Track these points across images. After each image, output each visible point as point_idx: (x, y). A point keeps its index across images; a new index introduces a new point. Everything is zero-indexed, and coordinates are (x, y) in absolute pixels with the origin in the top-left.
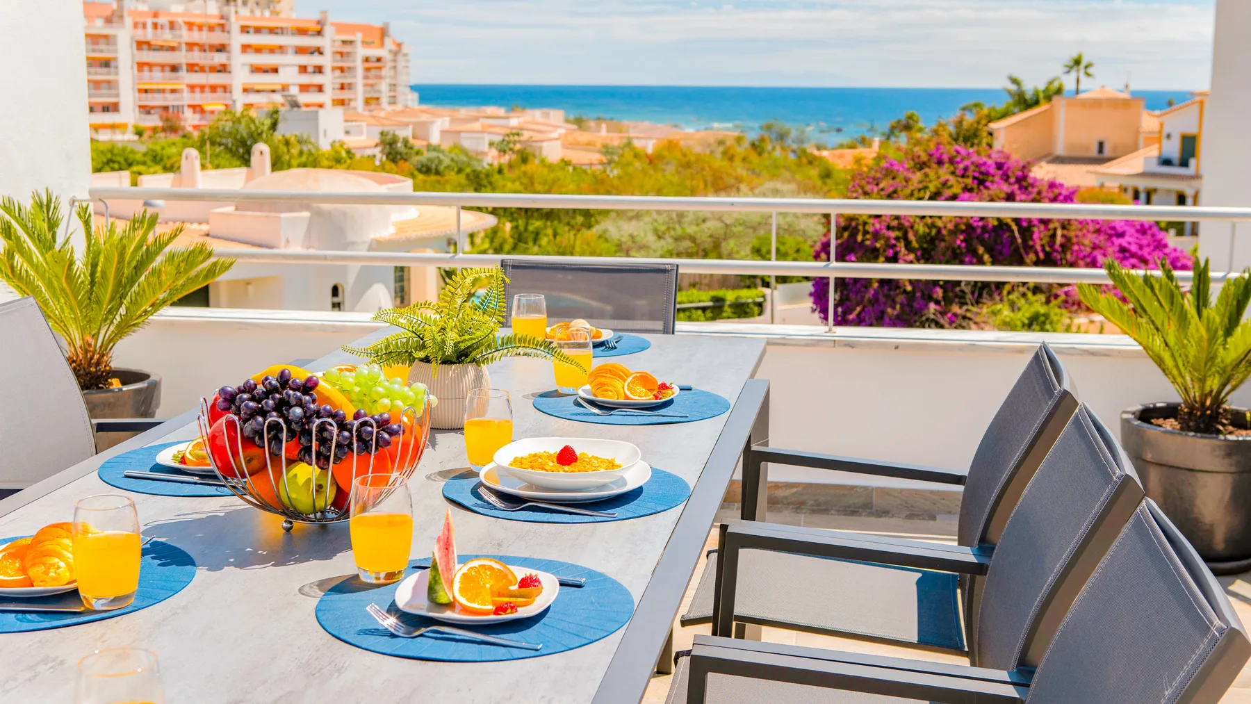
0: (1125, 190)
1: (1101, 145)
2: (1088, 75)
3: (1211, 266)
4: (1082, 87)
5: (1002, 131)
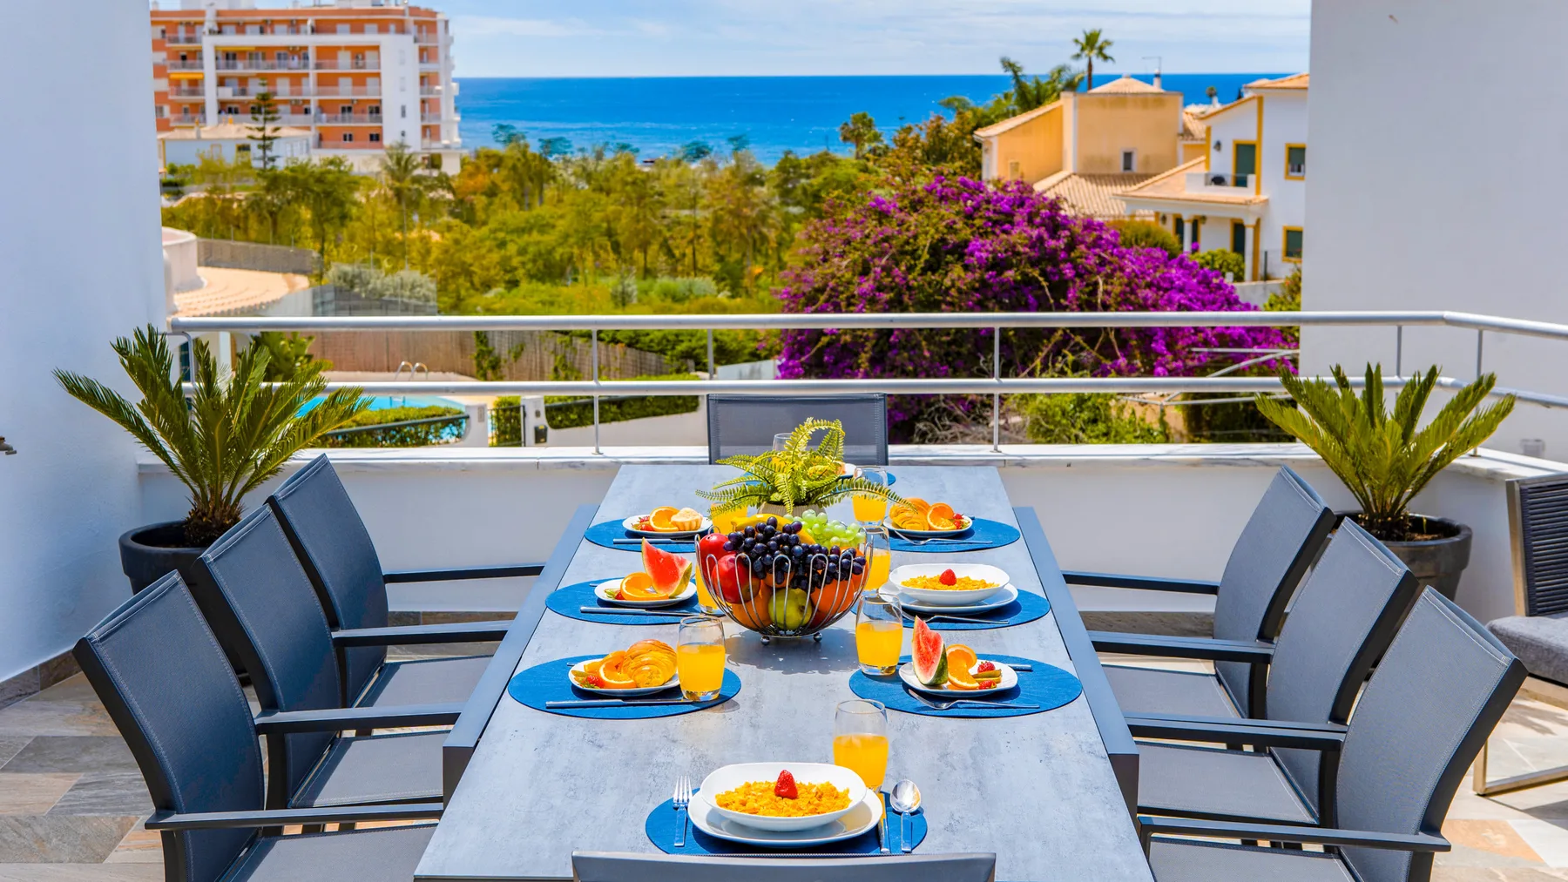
0: (1164, 219)
1: (1128, 156)
2: (1106, 58)
3: (1382, 372)
4: (1095, 72)
5: (995, 141)
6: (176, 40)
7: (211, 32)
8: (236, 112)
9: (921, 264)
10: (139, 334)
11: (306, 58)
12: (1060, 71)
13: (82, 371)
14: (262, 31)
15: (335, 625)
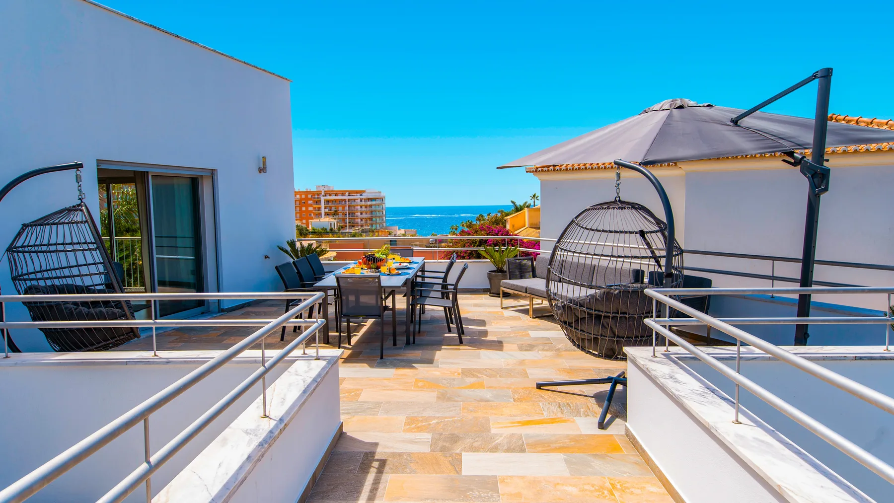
5: (509, 220)
6: (315, 198)
7: (323, 196)
8: (329, 215)
9: (477, 244)
10: (291, 240)
11: (346, 202)
12: (526, 203)
13: (281, 246)
14: (335, 195)
15: (315, 275)
